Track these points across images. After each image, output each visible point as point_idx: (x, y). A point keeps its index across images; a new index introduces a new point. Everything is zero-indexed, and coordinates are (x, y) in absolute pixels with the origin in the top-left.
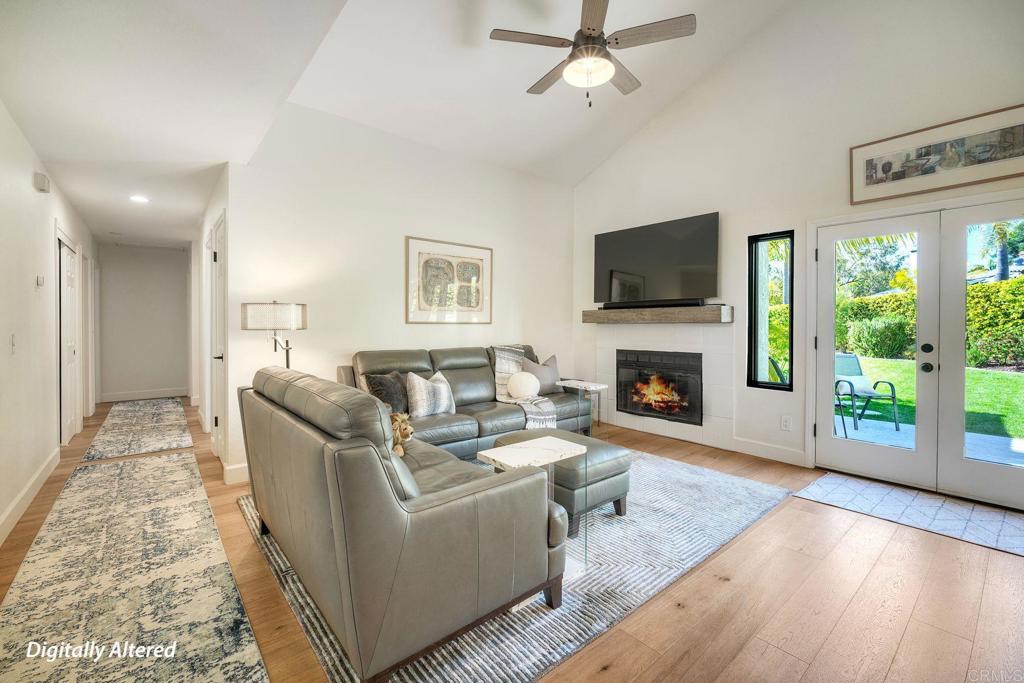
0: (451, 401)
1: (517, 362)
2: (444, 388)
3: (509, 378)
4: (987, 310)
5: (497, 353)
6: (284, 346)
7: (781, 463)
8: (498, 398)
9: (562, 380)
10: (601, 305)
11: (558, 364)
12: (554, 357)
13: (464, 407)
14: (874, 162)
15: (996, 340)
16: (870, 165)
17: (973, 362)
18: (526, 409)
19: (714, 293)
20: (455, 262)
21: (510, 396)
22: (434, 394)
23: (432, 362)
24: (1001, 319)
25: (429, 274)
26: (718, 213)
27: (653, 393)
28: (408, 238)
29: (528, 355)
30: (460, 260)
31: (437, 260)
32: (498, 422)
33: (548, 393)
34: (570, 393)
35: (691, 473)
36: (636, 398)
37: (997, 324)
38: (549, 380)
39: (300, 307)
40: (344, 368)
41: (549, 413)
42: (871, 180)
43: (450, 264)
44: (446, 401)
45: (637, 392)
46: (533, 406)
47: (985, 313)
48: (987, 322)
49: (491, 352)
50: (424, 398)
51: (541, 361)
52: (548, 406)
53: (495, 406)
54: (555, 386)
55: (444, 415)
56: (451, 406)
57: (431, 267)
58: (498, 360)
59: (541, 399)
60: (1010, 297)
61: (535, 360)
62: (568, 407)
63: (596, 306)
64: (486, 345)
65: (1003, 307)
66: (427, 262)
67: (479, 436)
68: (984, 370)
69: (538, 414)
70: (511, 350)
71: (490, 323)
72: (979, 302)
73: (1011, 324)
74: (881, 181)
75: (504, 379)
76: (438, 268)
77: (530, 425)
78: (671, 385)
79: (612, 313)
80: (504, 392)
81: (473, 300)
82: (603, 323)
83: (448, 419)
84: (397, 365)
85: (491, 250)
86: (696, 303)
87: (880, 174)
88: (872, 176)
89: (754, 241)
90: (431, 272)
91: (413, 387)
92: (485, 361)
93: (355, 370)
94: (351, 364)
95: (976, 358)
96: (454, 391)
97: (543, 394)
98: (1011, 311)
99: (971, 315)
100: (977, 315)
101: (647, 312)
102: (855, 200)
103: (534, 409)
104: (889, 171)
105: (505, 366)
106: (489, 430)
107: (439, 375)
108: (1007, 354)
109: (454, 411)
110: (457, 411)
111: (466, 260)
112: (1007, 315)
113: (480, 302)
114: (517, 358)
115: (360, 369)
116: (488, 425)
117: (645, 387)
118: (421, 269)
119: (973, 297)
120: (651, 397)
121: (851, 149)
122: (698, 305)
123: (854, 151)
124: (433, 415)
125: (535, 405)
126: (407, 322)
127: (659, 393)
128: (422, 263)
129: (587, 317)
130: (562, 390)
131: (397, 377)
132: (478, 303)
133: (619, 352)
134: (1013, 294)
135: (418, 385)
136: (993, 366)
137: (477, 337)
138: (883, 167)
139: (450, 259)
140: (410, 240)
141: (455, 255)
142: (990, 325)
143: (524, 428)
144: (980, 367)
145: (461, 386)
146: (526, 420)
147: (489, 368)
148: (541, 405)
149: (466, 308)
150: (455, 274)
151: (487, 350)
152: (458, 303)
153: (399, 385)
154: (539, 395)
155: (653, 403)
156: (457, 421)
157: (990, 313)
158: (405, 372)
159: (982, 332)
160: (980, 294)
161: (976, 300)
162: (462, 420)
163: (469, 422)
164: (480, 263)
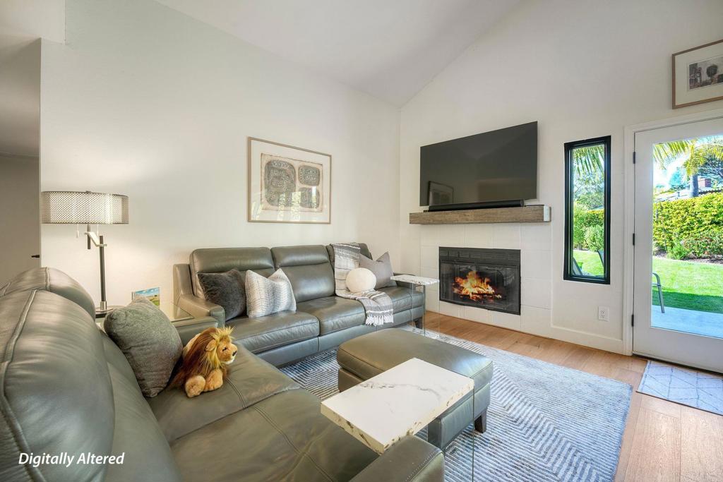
0: (291, 298)
1: (353, 258)
2: (284, 286)
3: (347, 273)
4: (685, 218)
5: (336, 250)
6: (98, 242)
7: (599, 351)
8: (338, 293)
9: (395, 275)
10: (427, 208)
11: (391, 260)
12: (387, 254)
13: (305, 304)
14: (698, 66)
15: (696, 240)
16: (694, 69)
17: (678, 256)
18: (365, 305)
19: (534, 195)
20: (296, 165)
21: (348, 290)
22: (274, 293)
23: (274, 259)
24: (696, 225)
25: (272, 175)
26: (537, 122)
27: (470, 287)
28: (250, 139)
29: (363, 252)
30: (301, 164)
31: (279, 162)
32: (338, 319)
33: (383, 287)
34: (403, 287)
35: (528, 366)
36: (456, 291)
37: (692, 229)
38: (385, 275)
39: (120, 199)
40: (178, 266)
41: (386, 308)
42: (695, 83)
43: (292, 167)
44: (286, 299)
45: (457, 285)
46: (372, 302)
47: (684, 220)
48: (686, 227)
49: (330, 249)
50: (263, 297)
51: (375, 258)
52: (385, 300)
53: (335, 303)
54: (389, 281)
55: (283, 315)
56: (291, 305)
57: (273, 168)
58: (337, 256)
59: (378, 294)
60: (703, 209)
61: (369, 256)
62: (403, 300)
63: (421, 209)
64: (326, 244)
65: (697, 216)
66: (269, 164)
67: (319, 336)
68: (687, 262)
69: (377, 309)
70: (348, 247)
71: (329, 223)
72: (679, 213)
73: (703, 228)
74: (706, 84)
75: (342, 274)
76: (280, 170)
77: (370, 320)
78: (486, 280)
79: (437, 215)
80: (343, 286)
81: (314, 201)
82: (429, 223)
83: (289, 318)
84: (238, 263)
85: (330, 156)
86: (517, 204)
87: (705, 77)
88: (696, 80)
89: (569, 147)
90: (274, 173)
91: (252, 286)
92: (325, 258)
93: (192, 268)
94: (187, 262)
95: (680, 253)
96: (294, 287)
97: (379, 288)
98: (703, 219)
99: (674, 222)
100: (678, 222)
101: (470, 214)
102: (678, 103)
103: (373, 304)
104: (715, 73)
105: (343, 262)
106: (330, 328)
107: (280, 272)
108: (705, 249)
109: (294, 308)
110: (298, 309)
111: (306, 164)
112: (700, 222)
113: (320, 203)
114: (354, 255)
115: (197, 267)
116: (329, 322)
117: (464, 281)
118: (263, 171)
119: (675, 210)
120: (468, 289)
121: (674, 56)
122: (519, 206)
123: (676, 57)
124: (272, 315)
125: (373, 299)
126: (249, 220)
127: (475, 287)
128: (264, 164)
129: (414, 219)
130: (395, 284)
131: (236, 275)
132: (318, 205)
133: (441, 249)
134: (706, 207)
135: (257, 283)
136: (692, 259)
137: (317, 236)
138: (708, 70)
139: (291, 162)
140: (252, 141)
141: (296, 158)
142: (687, 229)
143: (364, 324)
144: (683, 260)
145: (303, 282)
146: (366, 315)
147: (328, 264)
148: (379, 300)
149: (307, 209)
150: (297, 176)
151: (327, 247)
152: (302, 205)
153: (236, 284)
154: (376, 289)
155: (471, 295)
156: (297, 321)
157: (688, 221)
158: (244, 269)
159: (682, 234)
160: (681, 207)
161: (678, 211)
162: (302, 319)
163: (310, 321)
164: (320, 168)
